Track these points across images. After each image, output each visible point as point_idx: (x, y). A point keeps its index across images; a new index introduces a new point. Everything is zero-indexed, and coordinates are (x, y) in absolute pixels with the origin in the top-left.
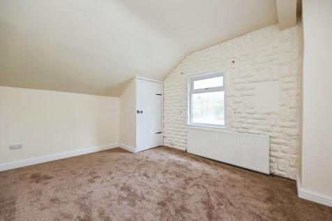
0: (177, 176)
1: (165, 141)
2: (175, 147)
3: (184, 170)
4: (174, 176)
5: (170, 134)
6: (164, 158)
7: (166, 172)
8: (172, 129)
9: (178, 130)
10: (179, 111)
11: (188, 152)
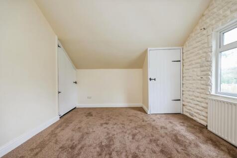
0: (162, 151)
1: (185, 109)
2: (194, 118)
3: (180, 149)
4: (157, 149)
5: (189, 102)
6: (169, 126)
7: (156, 141)
8: (191, 97)
9: (198, 99)
10: (199, 78)
11: (209, 128)
